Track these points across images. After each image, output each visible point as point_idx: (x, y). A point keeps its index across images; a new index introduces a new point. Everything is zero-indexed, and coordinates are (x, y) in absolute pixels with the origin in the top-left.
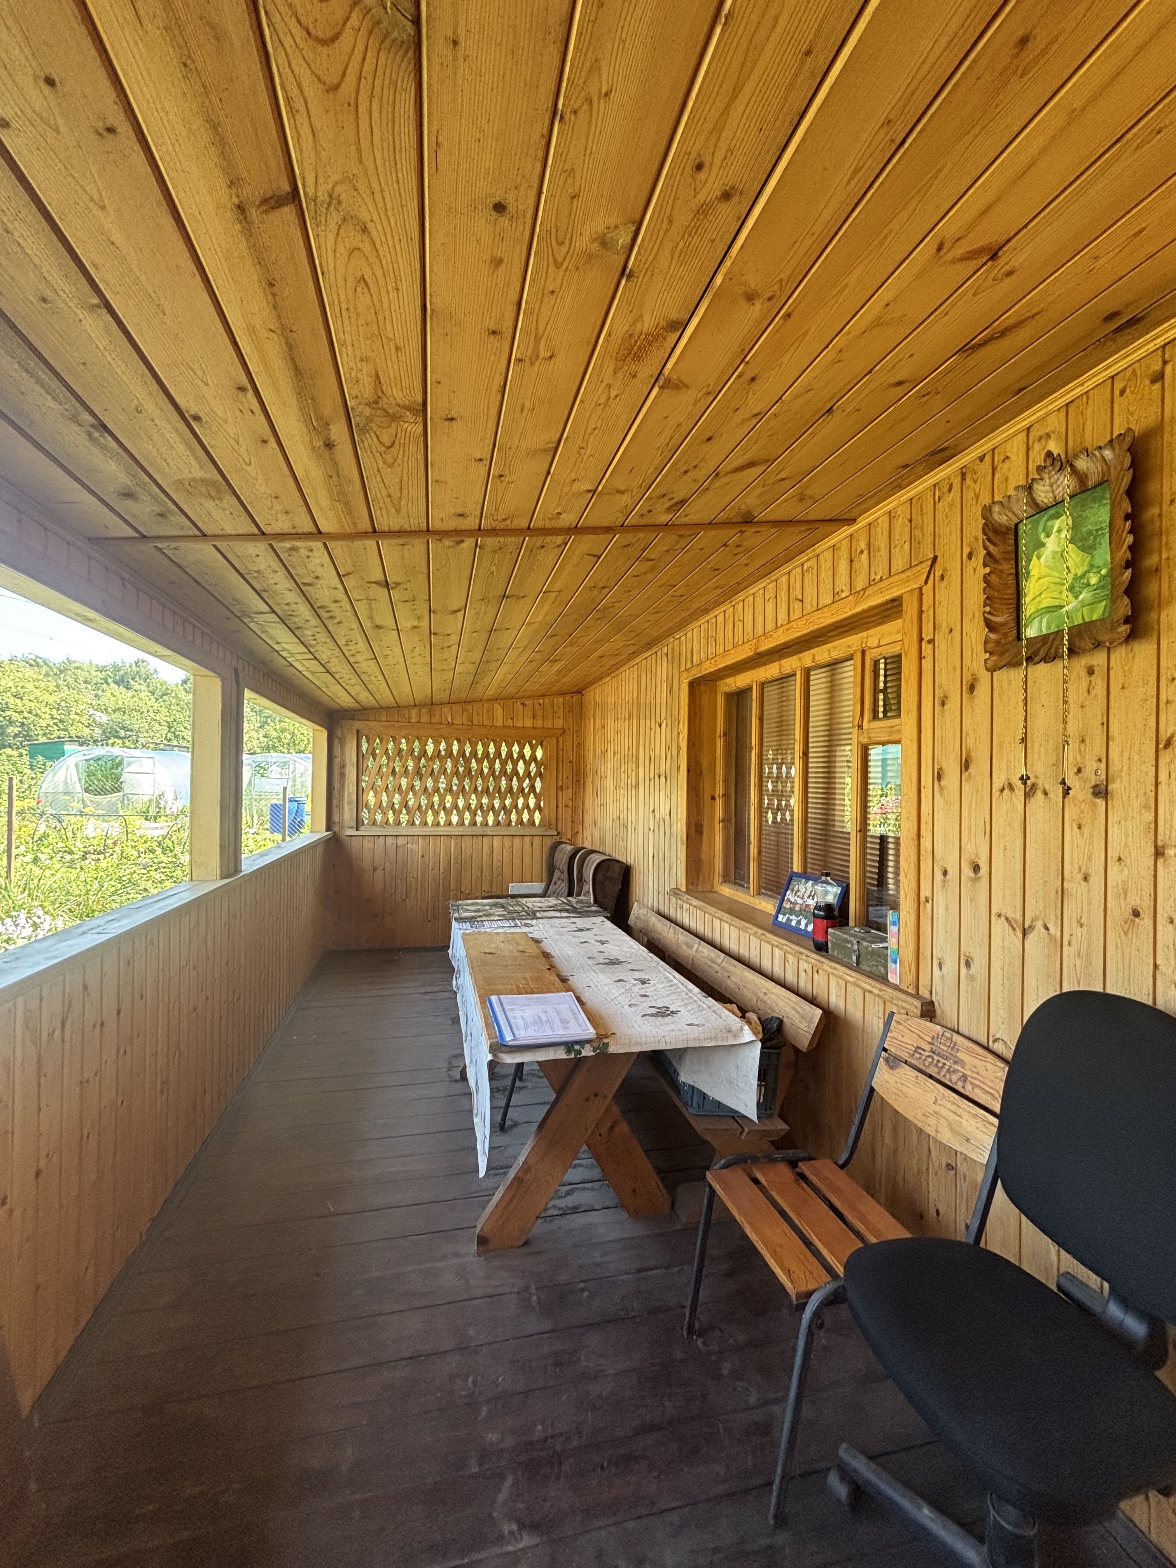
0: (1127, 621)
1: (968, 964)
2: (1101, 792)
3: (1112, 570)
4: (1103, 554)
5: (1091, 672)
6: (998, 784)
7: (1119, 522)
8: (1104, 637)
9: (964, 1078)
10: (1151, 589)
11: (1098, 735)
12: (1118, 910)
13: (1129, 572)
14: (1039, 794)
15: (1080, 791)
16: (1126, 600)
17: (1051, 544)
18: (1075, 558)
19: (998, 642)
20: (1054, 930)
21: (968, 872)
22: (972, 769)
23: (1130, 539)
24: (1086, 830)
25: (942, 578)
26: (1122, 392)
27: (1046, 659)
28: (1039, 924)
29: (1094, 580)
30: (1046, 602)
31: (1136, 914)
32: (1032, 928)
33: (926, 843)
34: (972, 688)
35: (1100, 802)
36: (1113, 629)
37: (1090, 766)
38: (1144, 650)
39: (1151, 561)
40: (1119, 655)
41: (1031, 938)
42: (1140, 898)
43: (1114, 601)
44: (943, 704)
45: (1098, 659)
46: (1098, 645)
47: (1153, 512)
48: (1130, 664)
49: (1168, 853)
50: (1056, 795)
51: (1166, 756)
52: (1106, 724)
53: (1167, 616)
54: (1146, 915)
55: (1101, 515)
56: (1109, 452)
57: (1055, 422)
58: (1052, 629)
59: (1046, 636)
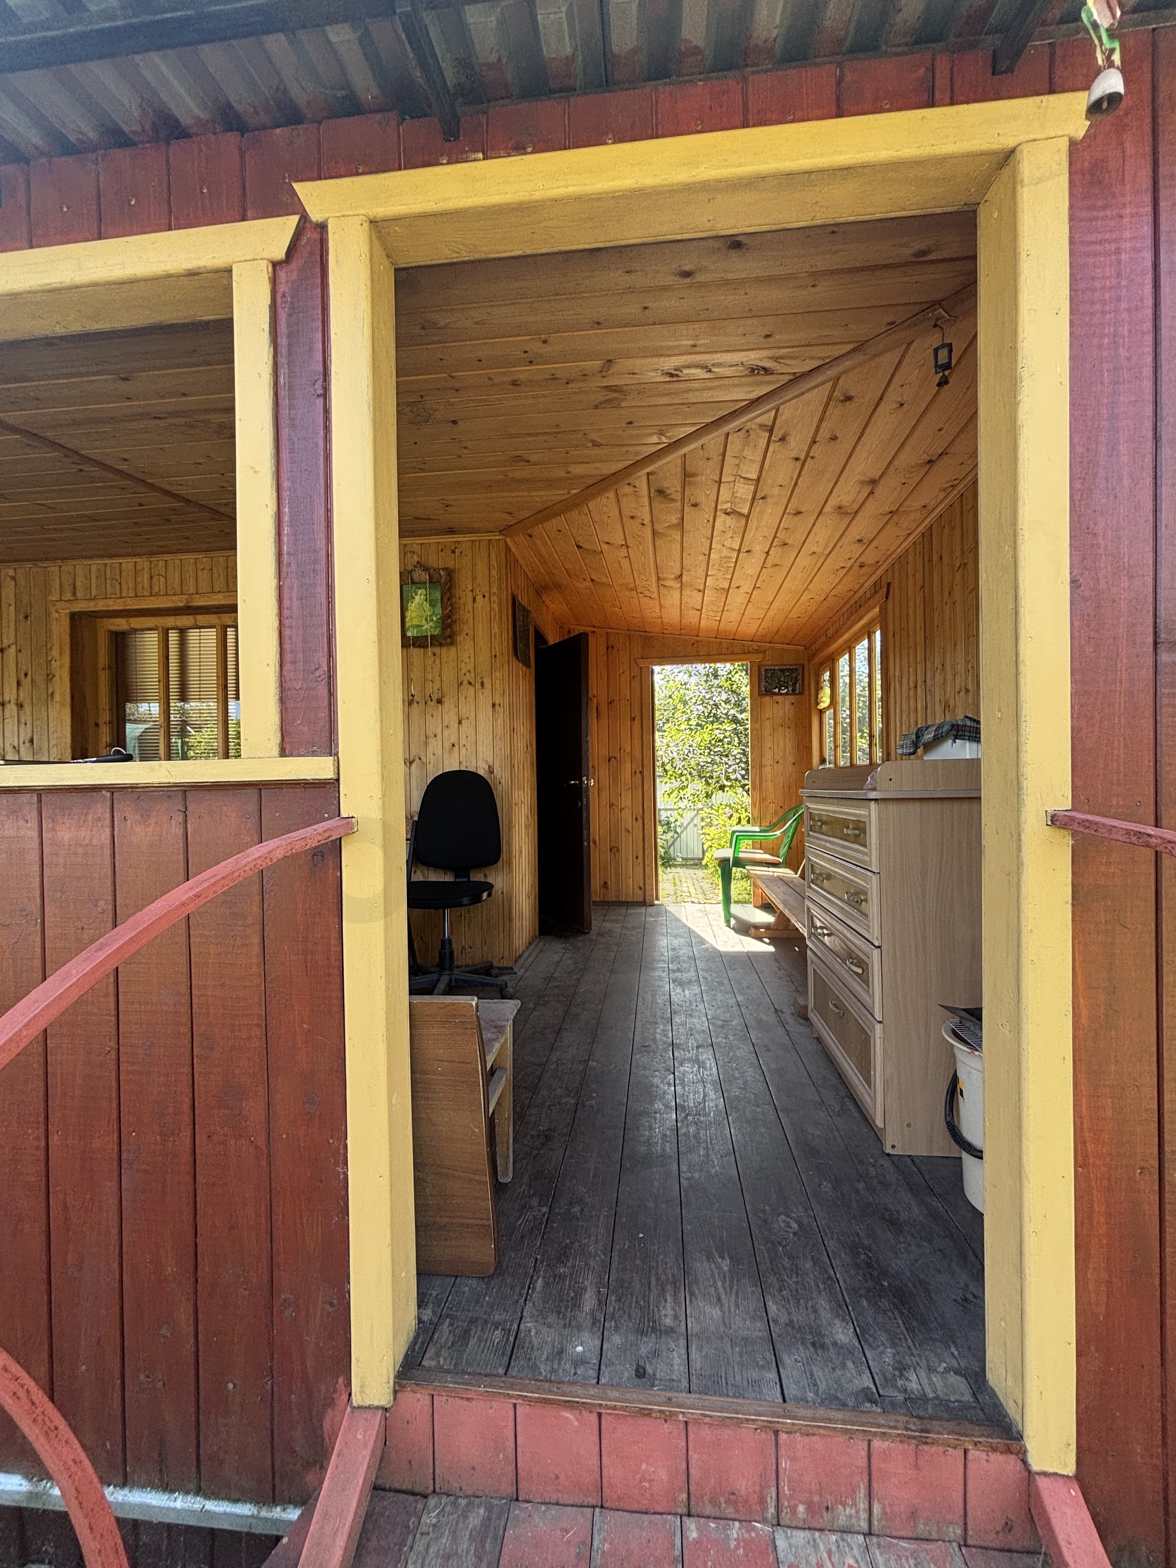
0: (448, 637)
2: (439, 702)
5: (434, 655)
7: (444, 600)
8: (441, 642)
10: (454, 627)
11: (438, 678)
12: (447, 745)
13: (448, 620)
14: (415, 704)
15: (434, 702)
17: (417, 598)
18: (428, 607)
20: (424, 759)
23: (448, 608)
24: (435, 717)
26: (442, 550)
27: (420, 647)
28: (416, 758)
29: (435, 619)
30: (415, 622)
31: (453, 745)
32: (414, 760)
35: (440, 706)
37: (435, 692)
38: (453, 649)
39: (454, 617)
40: (445, 649)
41: (414, 765)
42: (453, 739)
45: (437, 650)
46: (441, 645)
47: (454, 600)
48: (449, 654)
49: (463, 722)
50: (422, 704)
51: (462, 687)
52: (440, 675)
53: (459, 639)
54: (456, 745)
55: (438, 595)
56: (441, 572)
57: (416, 548)
58: (419, 635)
59: (418, 637)
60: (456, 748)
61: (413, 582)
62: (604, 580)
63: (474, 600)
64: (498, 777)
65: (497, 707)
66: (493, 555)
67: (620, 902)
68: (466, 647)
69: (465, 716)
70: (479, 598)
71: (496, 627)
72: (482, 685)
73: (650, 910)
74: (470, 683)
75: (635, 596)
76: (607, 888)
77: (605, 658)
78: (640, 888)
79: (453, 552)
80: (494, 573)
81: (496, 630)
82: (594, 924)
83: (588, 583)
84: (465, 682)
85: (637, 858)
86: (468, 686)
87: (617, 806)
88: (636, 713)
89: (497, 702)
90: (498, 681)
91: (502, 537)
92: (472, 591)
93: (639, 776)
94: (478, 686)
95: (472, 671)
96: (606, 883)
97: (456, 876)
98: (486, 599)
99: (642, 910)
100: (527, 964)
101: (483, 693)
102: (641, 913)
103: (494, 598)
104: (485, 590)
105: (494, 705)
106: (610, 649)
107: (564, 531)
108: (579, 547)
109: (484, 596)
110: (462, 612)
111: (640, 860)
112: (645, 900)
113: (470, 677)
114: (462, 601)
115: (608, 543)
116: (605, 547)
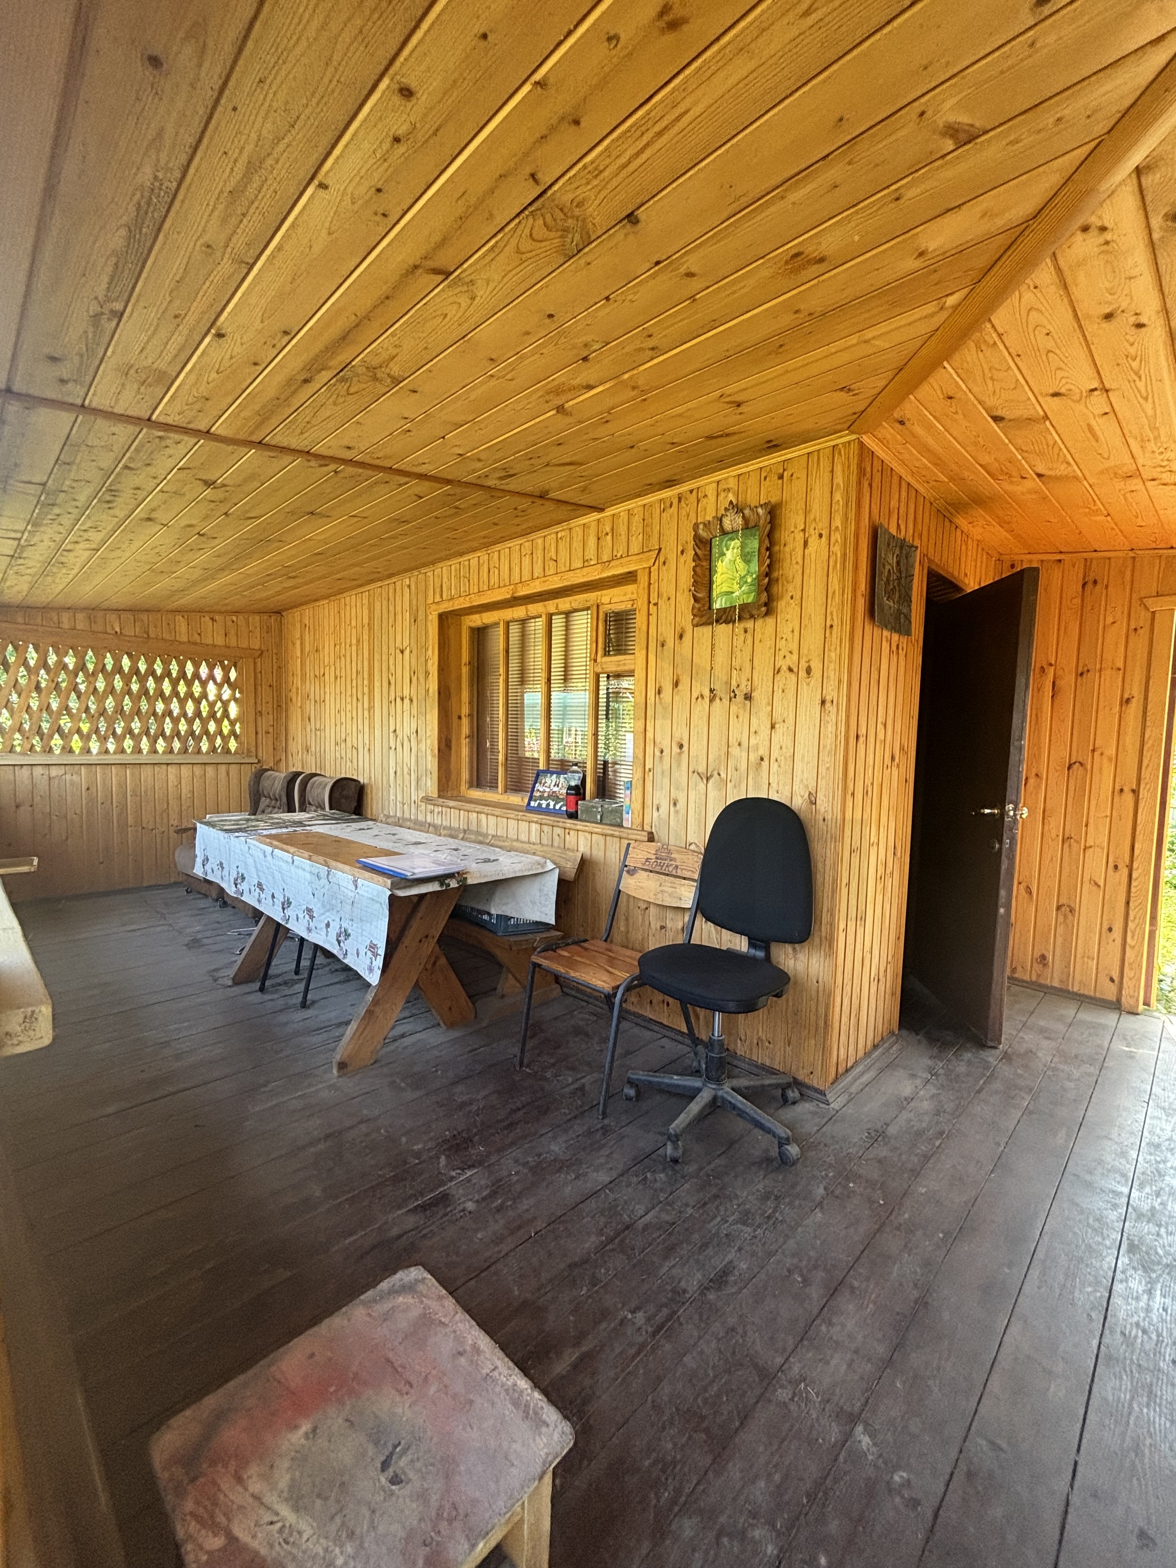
0: (766, 605)
1: (675, 804)
2: (748, 697)
3: (758, 576)
4: (754, 567)
5: (746, 631)
6: (695, 695)
7: (763, 550)
8: (755, 612)
9: (677, 867)
10: (775, 589)
11: (748, 665)
12: (754, 758)
13: (767, 580)
14: (718, 700)
15: (740, 698)
16: (765, 594)
17: (729, 554)
18: (741, 565)
19: (699, 609)
20: (723, 775)
21: (676, 749)
22: (680, 687)
23: (768, 561)
24: (741, 718)
25: (664, 563)
26: (765, 478)
27: (727, 622)
28: (715, 773)
29: (749, 580)
30: (725, 589)
31: (762, 759)
32: (711, 776)
33: (650, 735)
34: (681, 637)
35: (748, 702)
36: (759, 609)
37: (744, 683)
38: (770, 621)
39: (775, 575)
40: (759, 622)
41: (711, 782)
42: (763, 751)
43: (759, 594)
44: (663, 646)
45: (749, 624)
46: (752, 616)
47: (777, 548)
48: (764, 627)
49: (777, 726)
50: (726, 701)
51: (777, 678)
52: (752, 660)
53: (781, 605)
54: (766, 760)
55: (754, 544)
56: (760, 510)
57: (732, 483)
58: (728, 605)
59: (725, 609)
60: (765, 763)
61: (724, 533)
62: (1062, 470)
63: (806, 544)
64: (822, 810)
65: (828, 705)
66: (838, 469)
67: (1068, 992)
68: (789, 617)
69: (780, 719)
70: (813, 541)
71: (836, 581)
72: (809, 671)
73: (1128, 1022)
74: (790, 670)
75: (1140, 486)
76: (1045, 965)
77: (1078, 601)
78: (1112, 980)
79: (781, 477)
80: (838, 496)
81: (835, 585)
82: (1008, 1029)
83: (1033, 483)
84: (785, 668)
85: (1110, 930)
86: (788, 673)
87: (1078, 842)
88: (1136, 691)
89: (829, 698)
90: (832, 666)
91: (854, 437)
92: (804, 530)
93: (1129, 797)
94: (802, 673)
95: (796, 652)
96: (1043, 957)
97: (751, 945)
98: (824, 539)
99: (1110, 1018)
100: (854, 1089)
101: (808, 684)
102: (1104, 1027)
103: (837, 536)
104: (823, 525)
105: (823, 702)
106: (1089, 586)
107: (958, 396)
108: (997, 419)
109: (821, 536)
110: (786, 564)
111: (1117, 934)
112: (1119, 1001)
113: (792, 660)
114: (787, 549)
115: (1056, 395)
116: (1052, 405)
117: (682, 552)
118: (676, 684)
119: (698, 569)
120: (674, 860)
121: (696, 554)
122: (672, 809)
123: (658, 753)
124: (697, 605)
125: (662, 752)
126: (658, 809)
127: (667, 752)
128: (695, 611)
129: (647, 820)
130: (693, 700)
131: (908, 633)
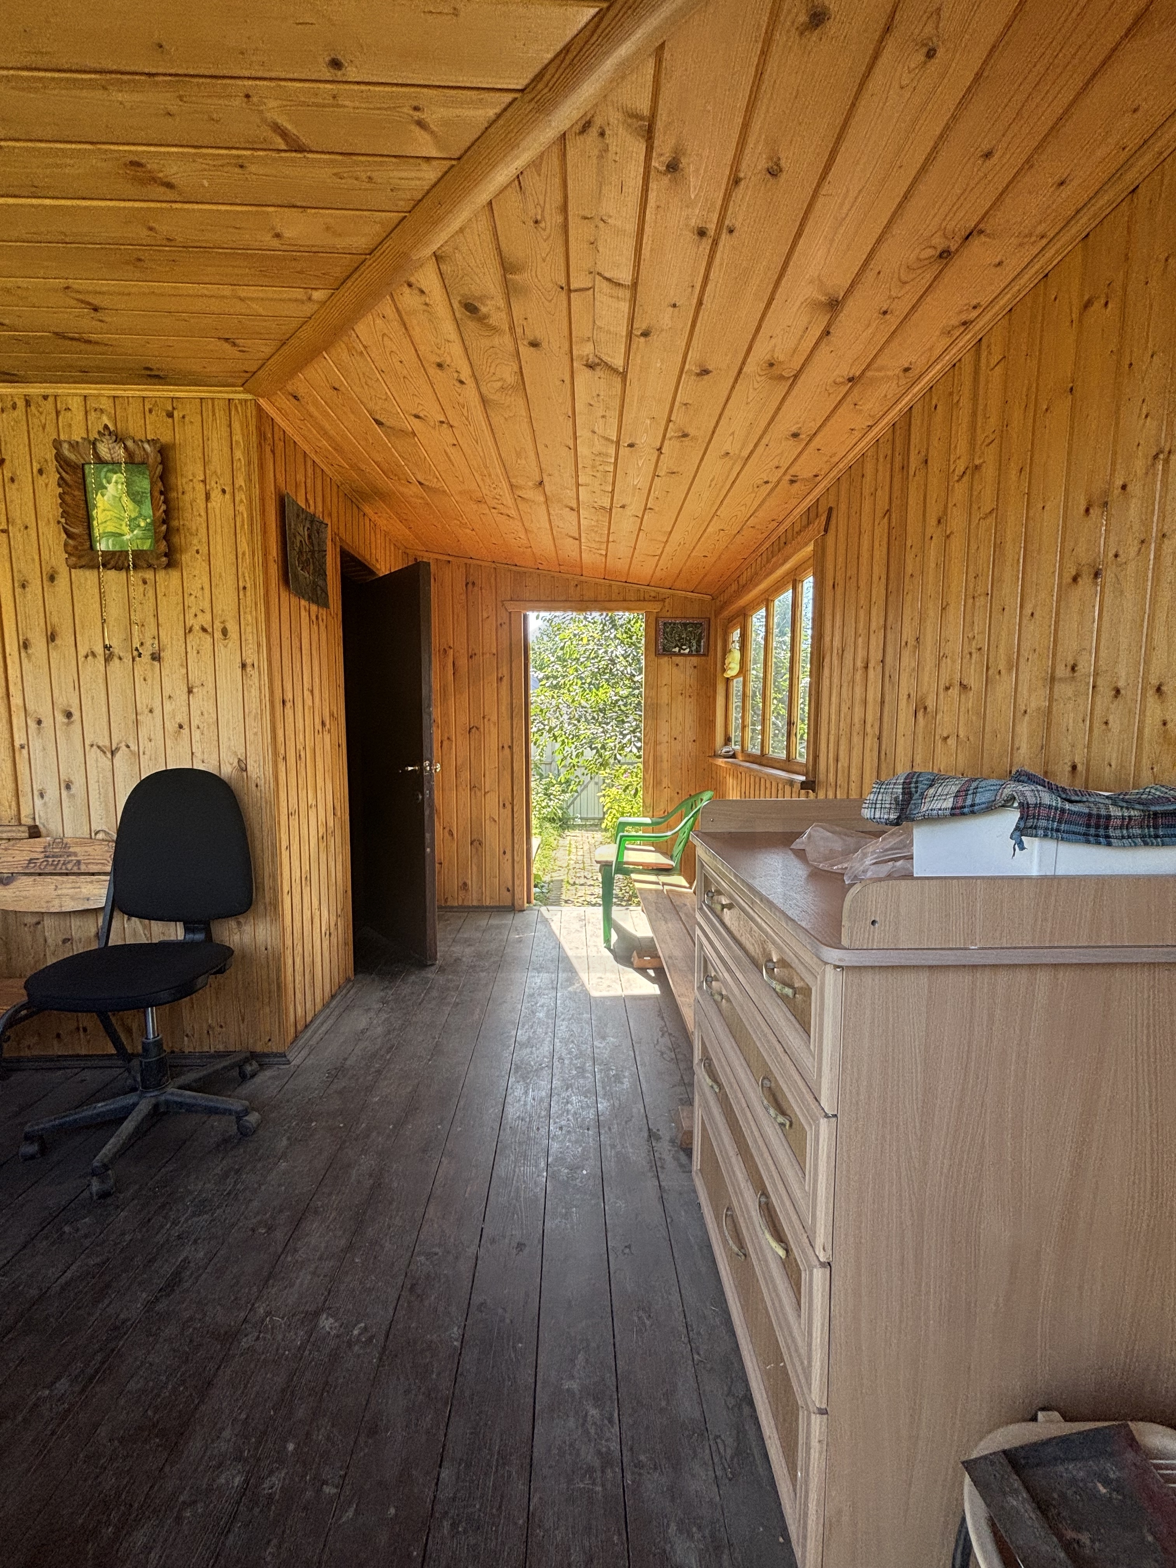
0: (166, 555)
1: (68, 787)
2: (156, 657)
3: (153, 522)
4: (147, 510)
5: (145, 582)
6: (82, 652)
7: (157, 494)
8: (154, 562)
9: (79, 862)
10: (176, 540)
11: (151, 621)
12: (171, 726)
13: (164, 527)
14: (116, 660)
15: (146, 657)
16: (164, 543)
17: (111, 488)
18: (129, 505)
19: (75, 548)
20: (134, 747)
21: (61, 718)
22: (58, 642)
23: (164, 507)
24: (149, 681)
25: (12, 480)
26: (150, 411)
27: (117, 568)
28: (123, 745)
29: (142, 524)
30: (110, 528)
31: (181, 727)
32: (118, 749)
33: (16, 701)
34: (52, 578)
35: (156, 663)
36: (158, 558)
37: (148, 642)
38: (175, 574)
39: (175, 523)
40: (161, 575)
41: (118, 756)
42: (181, 718)
44: (23, 586)
45: (149, 575)
46: (150, 566)
47: (174, 495)
48: (168, 581)
49: (195, 690)
50: (128, 660)
51: (190, 637)
52: (156, 616)
53: (185, 558)
54: (186, 727)
55: (144, 484)
56: (146, 446)
57: (106, 404)
58: (117, 548)
59: (113, 553)
60: (186, 731)
61: (100, 461)
62: (434, 484)
63: (208, 498)
64: (254, 776)
65: (249, 669)
66: (236, 426)
67: (483, 907)
68: (197, 572)
69: (198, 683)
70: (216, 495)
71: (245, 542)
72: (225, 632)
73: (519, 918)
74: (204, 630)
75: (487, 511)
76: (467, 890)
77: (464, 597)
78: (508, 890)
79: (170, 415)
80: (238, 454)
81: (244, 546)
82: (441, 948)
83: (416, 489)
84: (197, 628)
85: (504, 853)
86: (202, 634)
87: (480, 790)
88: (505, 671)
89: (249, 661)
90: (249, 629)
91: (249, 397)
92: (204, 481)
93: (507, 751)
94: (218, 635)
95: (208, 610)
96: (465, 884)
97: (187, 930)
98: (227, 496)
99: (508, 920)
100: (314, 1041)
101: (226, 646)
102: (506, 925)
103: (241, 496)
104: (226, 480)
105: (244, 666)
106: (470, 585)
107: (342, 389)
108: (379, 423)
109: (224, 491)
110: (187, 515)
111: (508, 855)
112: (513, 904)
113: (205, 619)
114: (187, 498)
115: (417, 416)
116: (416, 424)
117: (40, 472)
118: (52, 637)
119: (67, 498)
120: (75, 854)
121: (61, 478)
122: (64, 793)
123: (32, 725)
124: (71, 542)
125: (39, 722)
126: (42, 795)
127: (47, 723)
128: (69, 549)
129: (25, 811)
130: (81, 659)
131: (326, 605)
